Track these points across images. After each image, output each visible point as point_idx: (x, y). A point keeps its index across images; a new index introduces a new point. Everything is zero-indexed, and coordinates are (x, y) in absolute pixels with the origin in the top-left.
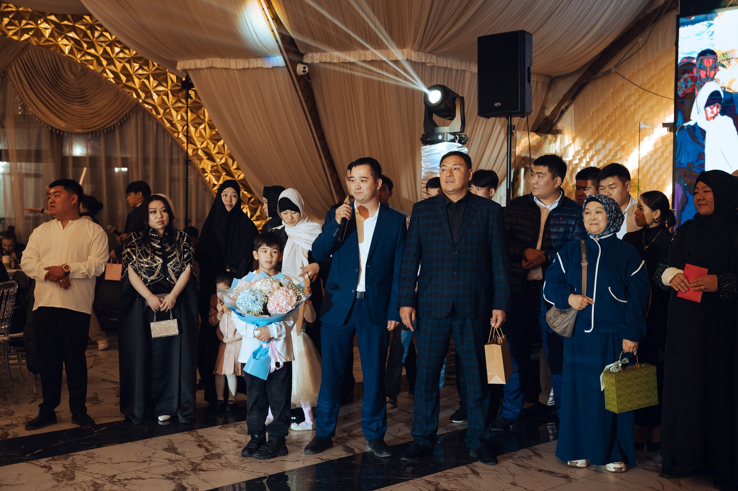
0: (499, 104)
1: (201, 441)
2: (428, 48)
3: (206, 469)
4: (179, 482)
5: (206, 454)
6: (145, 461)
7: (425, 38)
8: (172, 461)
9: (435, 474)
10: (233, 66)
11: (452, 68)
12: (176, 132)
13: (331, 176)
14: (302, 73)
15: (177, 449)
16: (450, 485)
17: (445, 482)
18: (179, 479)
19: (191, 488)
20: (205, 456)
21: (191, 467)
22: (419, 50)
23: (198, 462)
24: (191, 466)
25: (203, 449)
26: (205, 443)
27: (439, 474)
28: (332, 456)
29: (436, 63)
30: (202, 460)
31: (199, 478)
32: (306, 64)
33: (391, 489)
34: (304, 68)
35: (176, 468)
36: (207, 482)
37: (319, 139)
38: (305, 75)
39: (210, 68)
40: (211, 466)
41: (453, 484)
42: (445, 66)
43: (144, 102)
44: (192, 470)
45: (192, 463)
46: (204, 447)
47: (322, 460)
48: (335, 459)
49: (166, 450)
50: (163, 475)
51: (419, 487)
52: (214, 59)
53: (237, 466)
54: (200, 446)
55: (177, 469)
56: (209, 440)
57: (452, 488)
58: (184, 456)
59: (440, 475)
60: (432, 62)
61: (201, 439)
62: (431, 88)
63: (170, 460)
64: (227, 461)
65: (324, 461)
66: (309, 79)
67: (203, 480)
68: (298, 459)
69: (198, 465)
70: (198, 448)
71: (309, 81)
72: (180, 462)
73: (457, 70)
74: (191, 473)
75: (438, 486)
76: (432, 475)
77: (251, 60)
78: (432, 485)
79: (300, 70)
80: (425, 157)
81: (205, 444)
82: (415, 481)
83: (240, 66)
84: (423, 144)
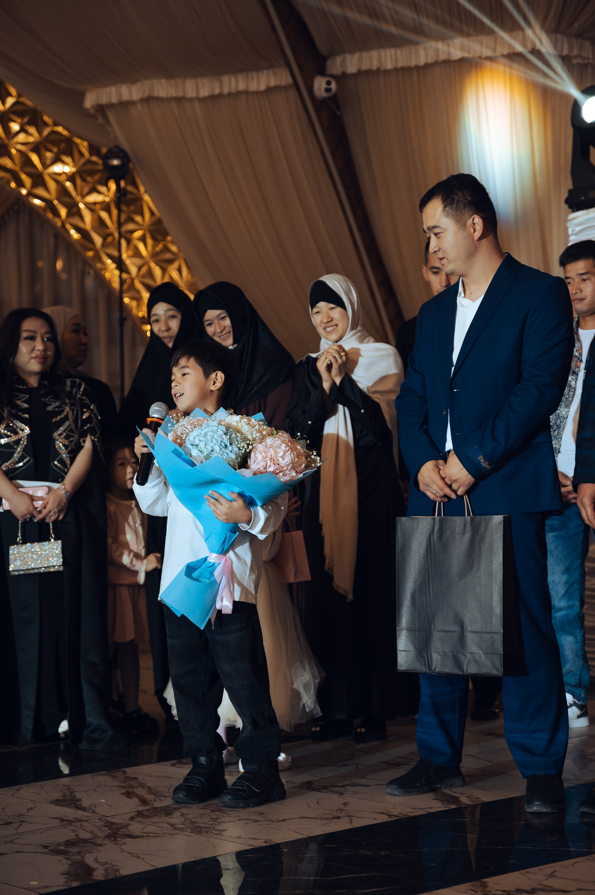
1: (132, 787)
2: (576, 25)
3: (140, 834)
4: (78, 857)
5: (141, 808)
6: (10, 823)
7: (568, 3)
8: (67, 821)
10: (191, 93)
12: (89, 250)
13: (385, 304)
14: (324, 95)
15: (80, 800)
18: (79, 853)
19: (103, 868)
20: (138, 811)
21: (107, 831)
22: (556, 31)
23: (122, 821)
24: (106, 829)
25: (136, 800)
26: (141, 789)
28: (411, 810)
29: (591, 57)
30: (132, 818)
31: (122, 851)
32: (331, 76)
34: (329, 83)
35: (75, 834)
36: (138, 857)
37: (360, 230)
38: (329, 98)
39: (149, 100)
40: (151, 829)
43: (30, 194)
44: (108, 837)
45: (109, 825)
46: (137, 796)
47: (390, 816)
48: (418, 814)
49: (57, 802)
50: (45, 847)
52: (155, 81)
53: (205, 828)
54: (129, 795)
55: (77, 835)
56: (148, 785)
58: (94, 812)
60: (584, 54)
61: (132, 783)
62: (587, 92)
63: (62, 820)
64: (185, 820)
65: (394, 819)
66: (338, 108)
67: (130, 853)
68: (337, 815)
69: (121, 828)
70: (124, 798)
71: (339, 113)
72: (84, 824)
74: (106, 842)
77: (225, 79)
79: (319, 89)
81: (141, 792)
83: (204, 92)
84: (570, 210)
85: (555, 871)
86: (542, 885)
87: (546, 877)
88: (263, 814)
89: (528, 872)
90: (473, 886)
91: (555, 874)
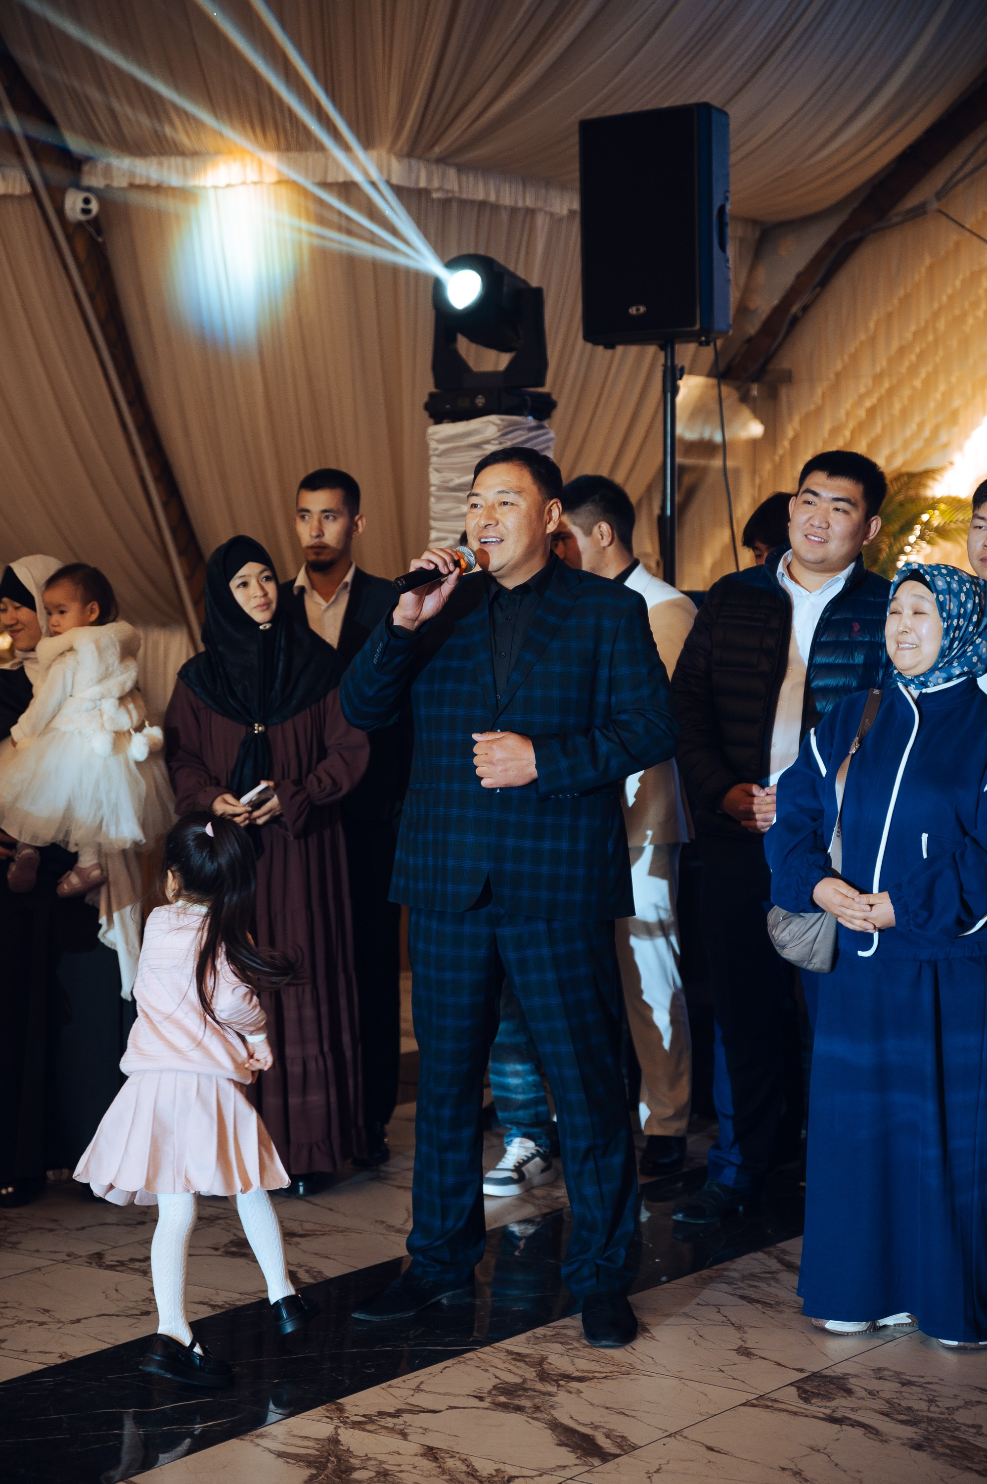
0: (642, 309)
2: (437, 150)
7: (428, 118)
9: (529, 1334)
11: (501, 202)
13: (165, 505)
14: (82, 217)
16: (576, 1361)
17: (562, 1355)
22: (410, 154)
27: (540, 1331)
28: (238, 1296)
29: (456, 188)
32: (89, 189)
33: (418, 1380)
34: (87, 201)
37: (130, 404)
38: (88, 222)
41: (583, 1358)
42: (481, 196)
47: (213, 1307)
48: (247, 1302)
51: (492, 1370)
57: (583, 1371)
59: (545, 1336)
60: (447, 186)
62: (453, 264)
65: (219, 1311)
66: (99, 232)
68: (145, 1309)
71: (100, 240)
73: (514, 210)
75: (546, 1366)
76: (522, 1337)
78: (526, 1363)
79: (73, 209)
80: (439, 456)
82: (480, 1355)
84: (432, 421)
85: (422, 1383)
86: (408, 1404)
87: (412, 1392)
88: (48, 1311)
89: (390, 1386)
90: (328, 1411)
91: (422, 1387)
